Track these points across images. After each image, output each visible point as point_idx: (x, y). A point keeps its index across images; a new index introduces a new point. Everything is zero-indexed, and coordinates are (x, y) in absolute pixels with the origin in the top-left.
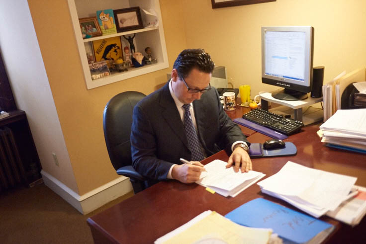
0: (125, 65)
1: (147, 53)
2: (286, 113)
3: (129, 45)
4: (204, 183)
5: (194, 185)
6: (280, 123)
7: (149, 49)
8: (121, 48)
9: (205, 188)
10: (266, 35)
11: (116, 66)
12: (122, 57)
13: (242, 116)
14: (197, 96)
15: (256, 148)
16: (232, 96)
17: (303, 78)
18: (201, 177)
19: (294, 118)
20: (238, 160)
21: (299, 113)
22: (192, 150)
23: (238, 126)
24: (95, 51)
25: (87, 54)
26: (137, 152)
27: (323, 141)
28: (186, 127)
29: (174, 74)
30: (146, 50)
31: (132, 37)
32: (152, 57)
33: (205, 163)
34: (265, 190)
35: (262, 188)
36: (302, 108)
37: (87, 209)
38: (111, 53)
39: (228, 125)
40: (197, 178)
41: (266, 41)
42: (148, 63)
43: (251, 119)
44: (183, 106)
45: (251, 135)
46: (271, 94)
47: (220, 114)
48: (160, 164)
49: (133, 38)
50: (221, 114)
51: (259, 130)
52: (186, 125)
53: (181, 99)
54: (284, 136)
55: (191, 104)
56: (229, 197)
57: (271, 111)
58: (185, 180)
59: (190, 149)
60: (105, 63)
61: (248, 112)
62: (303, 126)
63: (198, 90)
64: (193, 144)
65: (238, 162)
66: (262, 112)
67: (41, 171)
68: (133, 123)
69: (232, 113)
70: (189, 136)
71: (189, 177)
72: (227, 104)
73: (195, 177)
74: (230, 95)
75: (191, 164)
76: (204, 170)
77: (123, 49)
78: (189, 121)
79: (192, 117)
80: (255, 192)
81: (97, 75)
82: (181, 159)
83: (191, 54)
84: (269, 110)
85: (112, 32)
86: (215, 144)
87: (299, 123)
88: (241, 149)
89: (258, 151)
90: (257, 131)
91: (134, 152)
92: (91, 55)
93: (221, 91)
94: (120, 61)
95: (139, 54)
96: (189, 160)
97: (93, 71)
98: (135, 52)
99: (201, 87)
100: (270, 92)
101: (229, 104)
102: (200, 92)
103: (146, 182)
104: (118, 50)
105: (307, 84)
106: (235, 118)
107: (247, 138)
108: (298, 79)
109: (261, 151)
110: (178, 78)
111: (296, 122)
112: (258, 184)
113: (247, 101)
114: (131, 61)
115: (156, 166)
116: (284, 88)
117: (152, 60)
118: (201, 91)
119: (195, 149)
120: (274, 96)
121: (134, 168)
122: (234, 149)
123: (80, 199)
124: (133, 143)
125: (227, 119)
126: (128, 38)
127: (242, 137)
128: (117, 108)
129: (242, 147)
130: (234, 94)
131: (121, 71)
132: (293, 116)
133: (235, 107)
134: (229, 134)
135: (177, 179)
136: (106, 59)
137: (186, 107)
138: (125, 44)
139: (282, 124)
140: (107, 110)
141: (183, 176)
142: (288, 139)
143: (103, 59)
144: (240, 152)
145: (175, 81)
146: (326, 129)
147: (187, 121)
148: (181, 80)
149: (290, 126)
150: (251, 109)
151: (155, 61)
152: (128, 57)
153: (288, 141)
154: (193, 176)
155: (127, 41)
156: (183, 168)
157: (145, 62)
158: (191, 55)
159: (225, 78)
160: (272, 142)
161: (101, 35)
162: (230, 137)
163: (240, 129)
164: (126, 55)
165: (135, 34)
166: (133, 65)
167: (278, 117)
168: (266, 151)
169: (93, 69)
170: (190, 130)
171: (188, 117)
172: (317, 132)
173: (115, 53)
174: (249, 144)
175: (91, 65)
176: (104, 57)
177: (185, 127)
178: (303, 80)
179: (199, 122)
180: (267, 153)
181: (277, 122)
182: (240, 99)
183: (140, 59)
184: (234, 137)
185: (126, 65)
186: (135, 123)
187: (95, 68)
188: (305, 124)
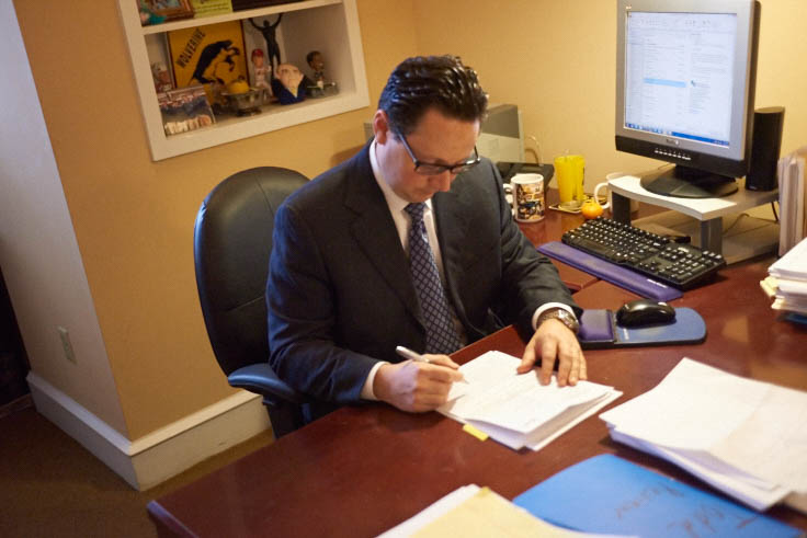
0: (252, 99)
1: (314, 67)
2: (680, 231)
3: (265, 43)
4: (459, 412)
5: (433, 418)
6: (661, 256)
7: (317, 57)
8: (242, 52)
9: (462, 425)
10: (628, 21)
11: (230, 99)
12: (246, 77)
13: (560, 236)
14: (442, 181)
15: (597, 321)
16: (536, 184)
17: (725, 136)
18: (451, 396)
19: (699, 245)
20: (549, 352)
21: (713, 230)
22: (429, 324)
23: (549, 263)
24: (176, 58)
25: (153, 67)
26: (282, 327)
27: (776, 306)
28: (414, 263)
29: (379, 123)
30: (311, 58)
31: (271, 24)
32: (324, 79)
33: (461, 360)
34: (619, 433)
35: (612, 427)
36: (720, 219)
37: (148, 476)
38: (216, 66)
39: (524, 260)
40: (442, 398)
41: (629, 37)
42: (314, 92)
43: (584, 244)
44: (405, 209)
45: (585, 287)
46: (639, 180)
47: (502, 231)
48: (343, 360)
49: (276, 25)
50: (507, 231)
51: (606, 276)
52: (414, 258)
53: (400, 191)
54: (672, 291)
55: (429, 203)
56: (525, 451)
57: (640, 224)
58: (409, 404)
59: (422, 321)
60: (201, 91)
61: (576, 226)
62: (723, 265)
63: (442, 166)
64: (430, 309)
65: (549, 358)
66: (613, 226)
67: (27, 374)
68: (274, 252)
69: (534, 229)
70: (422, 286)
71: (420, 397)
72: (521, 206)
73: (433, 396)
74: (531, 181)
75: (424, 362)
76: (459, 378)
77: (249, 55)
78: (421, 247)
79: (431, 238)
80: (593, 438)
81: (179, 124)
82: (400, 348)
83: (424, 70)
84: (633, 222)
85: (220, 9)
86: (489, 311)
87: (714, 259)
88: (559, 323)
89: (604, 331)
90: (600, 277)
91: (275, 327)
92: (164, 68)
93: (508, 170)
94: (241, 87)
95: (291, 68)
96: (421, 352)
97: (169, 113)
98: (279, 63)
99: (450, 159)
100: (637, 175)
101: (528, 206)
102: (448, 172)
103: (306, 409)
104: (234, 58)
105: (737, 153)
106: (544, 240)
107: (574, 296)
108: (712, 141)
109: (611, 331)
110: (390, 135)
111: (704, 256)
112: (603, 416)
113: (574, 198)
114: (269, 87)
115: (332, 365)
116: (674, 165)
117: (325, 86)
118: (451, 168)
119: (437, 322)
120: (647, 185)
121: (275, 370)
122: (539, 324)
123: (131, 449)
124: (274, 304)
125: (521, 243)
126: (262, 25)
127: (561, 293)
128: (233, 209)
129: (560, 320)
130: (542, 178)
131: (242, 114)
132: (696, 239)
133: (542, 214)
134: (525, 284)
135: (389, 401)
136: (204, 81)
137: (414, 211)
138: (255, 42)
139: (667, 258)
140: (205, 216)
141: (405, 394)
142: (682, 300)
143: (195, 81)
144: (555, 333)
145: (383, 141)
146: (784, 274)
147: (417, 248)
148: (398, 139)
149: (688, 265)
150: (587, 219)
151: (332, 89)
152: (261, 77)
153: (683, 305)
154: (431, 393)
155: (260, 33)
156: (403, 373)
157: (307, 92)
158: (424, 73)
159: (518, 137)
160: (641, 307)
161: (190, 16)
162: (530, 292)
163: (557, 271)
164: (258, 70)
165: (281, 15)
166: (275, 99)
167: (658, 241)
168: (625, 330)
169: (169, 106)
170: (424, 271)
171: (420, 238)
172: (762, 283)
173: (227, 66)
174: (579, 312)
175: (163, 95)
176: (199, 75)
177: (410, 265)
178: (728, 144)
179: (450, 250)
180: (626, 335)
181: (653, 254)
182: (557, 192)
183: (293, 81)
184: (540, 292)
185: (257, 96)
186: (278, 250)
187: (174, 105)
188: (729, 260)
